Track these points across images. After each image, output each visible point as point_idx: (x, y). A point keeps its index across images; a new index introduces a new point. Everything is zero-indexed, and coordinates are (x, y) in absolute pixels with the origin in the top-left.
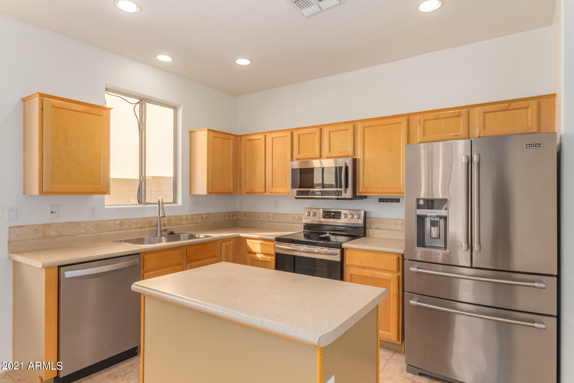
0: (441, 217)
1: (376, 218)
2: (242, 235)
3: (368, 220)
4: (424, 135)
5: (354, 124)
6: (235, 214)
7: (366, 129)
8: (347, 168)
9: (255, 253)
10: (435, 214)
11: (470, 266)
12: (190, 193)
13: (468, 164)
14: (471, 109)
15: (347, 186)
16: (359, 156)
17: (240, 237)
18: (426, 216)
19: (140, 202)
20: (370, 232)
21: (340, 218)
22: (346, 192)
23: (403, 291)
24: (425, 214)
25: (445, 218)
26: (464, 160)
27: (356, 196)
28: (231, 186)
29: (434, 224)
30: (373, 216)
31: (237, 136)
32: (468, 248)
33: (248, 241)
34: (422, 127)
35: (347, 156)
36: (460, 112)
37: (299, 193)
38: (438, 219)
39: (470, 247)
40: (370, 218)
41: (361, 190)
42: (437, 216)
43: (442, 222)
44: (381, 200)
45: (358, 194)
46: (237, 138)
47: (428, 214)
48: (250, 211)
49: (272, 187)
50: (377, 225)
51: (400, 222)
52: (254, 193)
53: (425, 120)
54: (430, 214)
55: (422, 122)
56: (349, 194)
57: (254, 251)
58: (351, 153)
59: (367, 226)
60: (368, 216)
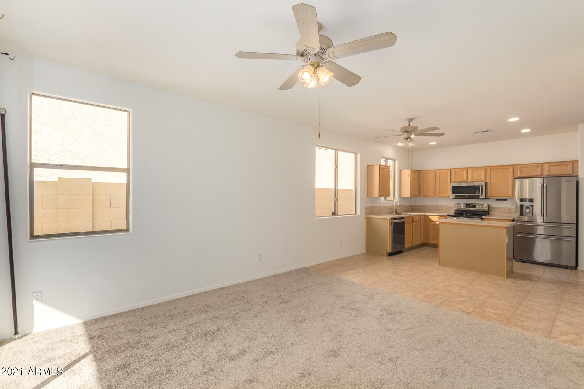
0: (530, 205)
1: (494, 207)
2: (427, 214)
3: (490, 208)
4: (521, 174)
5: (485, 168)
6: (412, 206)
7: (492, 170)
8: (482, 186)
9: (434, 222)
10: (528, 204)
11: (542, 222)
12: (400, 196)
13: (542, 187)
14: (543, 164)
15: (482, 194)
16: (488, 181)
17: (426, 215)
18: (524, 205)
19: (385, 200)
20: (491, 213)
21: (475, 207)
22: (481, 196)
23: (514, 232)
24: (524, 204)
25: (532, 206)
26: (540, 185)
27: (486, 198)
28: (417, 193)
29: (527, 208)
30: (493, 206)
31: (418, 171)
32: (542, 215)
33: (430, 216)
34: (520, 170)
35: (482, 181)
36: (538, 165)
37: (456, 196)
38: (529, 206)
39: (543, 215)
40: (491, 207)
41: (489, 195)
42: (529, 205)
43: (531, 207)
44: (497, 200)
45: (487, 197)
46: (419, 172)
47: (525, 204)
48: (421, 205)
49: (439, 194)
50: (495, 210)
51: (507, 209)
52: (429, 196)
53: (521, 168)
54: (526, 204)
55: (520, 169)
56: (483, 197)
57: (434, 220)
58: (483, 179)
59: (490, 211)
60: (490, 206)
